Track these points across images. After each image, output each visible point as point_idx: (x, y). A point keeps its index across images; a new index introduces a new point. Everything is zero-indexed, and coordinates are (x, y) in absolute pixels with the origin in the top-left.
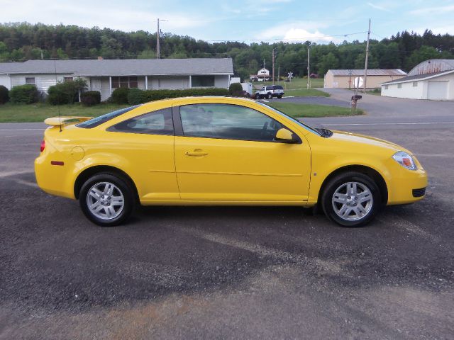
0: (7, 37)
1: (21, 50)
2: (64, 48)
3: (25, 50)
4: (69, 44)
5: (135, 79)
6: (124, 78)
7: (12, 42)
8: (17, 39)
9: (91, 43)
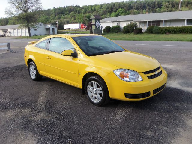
0: (125, 7)
1: (130, 11)
2: (146, 9)
3: (131, 11)
4: (148, 8)
5: (159, 22)
6: (154, 22)
7: (127, 8)
8: (129, 7)
9: (158, 6)
